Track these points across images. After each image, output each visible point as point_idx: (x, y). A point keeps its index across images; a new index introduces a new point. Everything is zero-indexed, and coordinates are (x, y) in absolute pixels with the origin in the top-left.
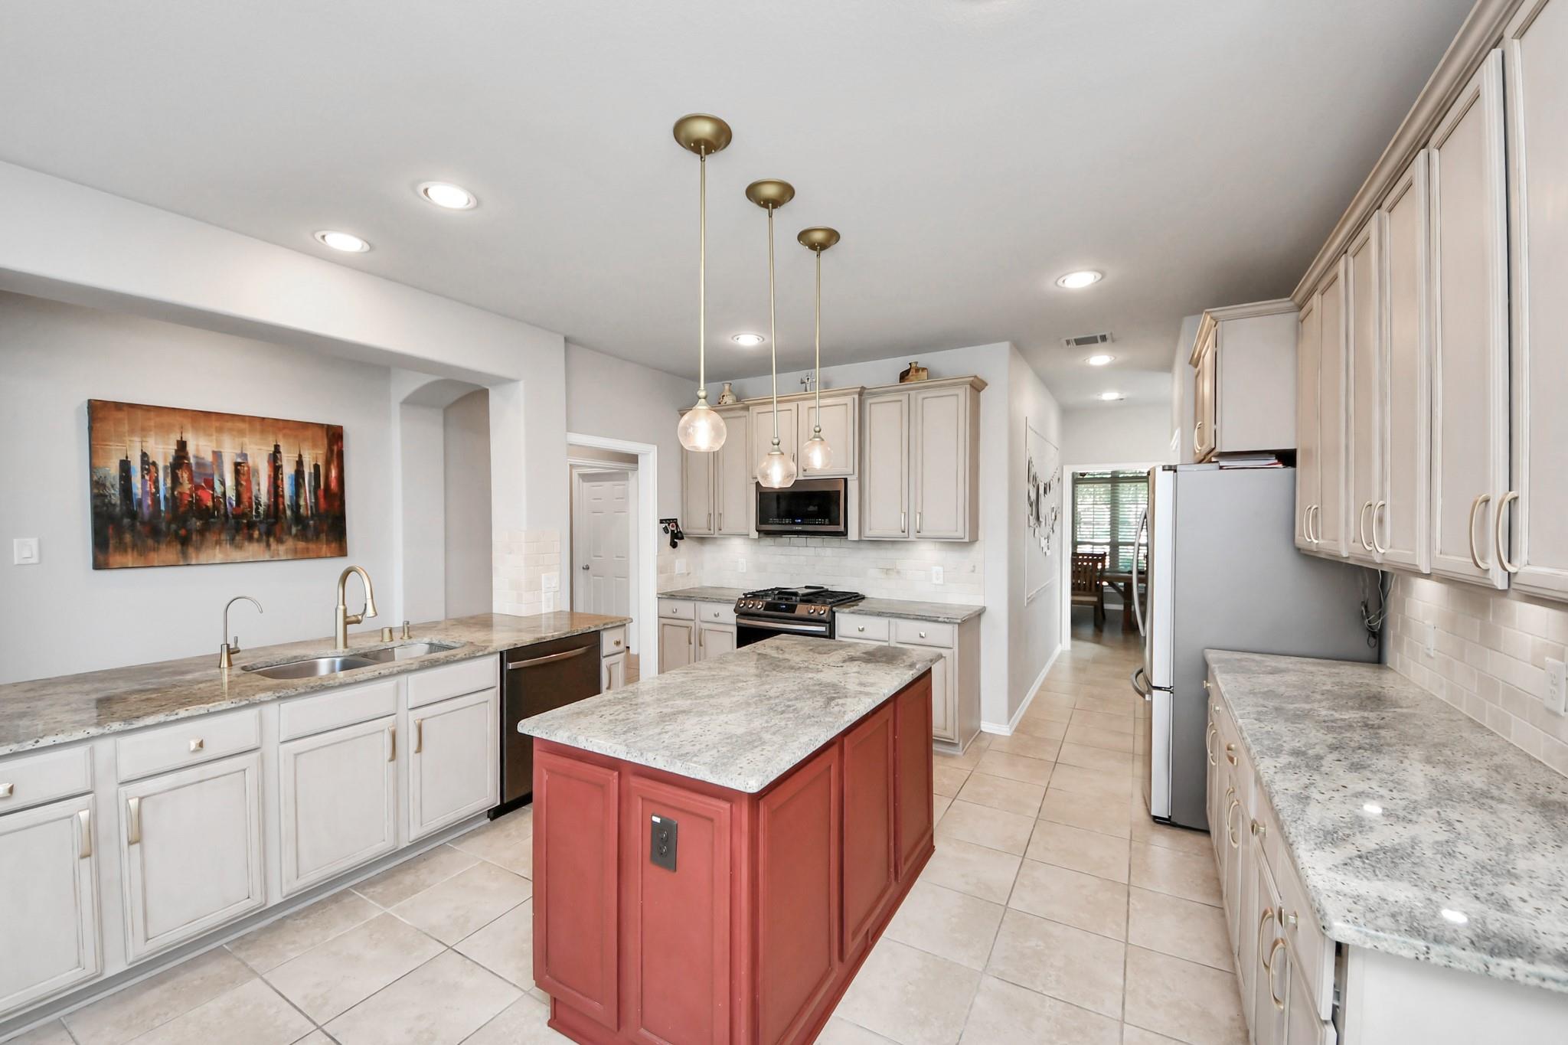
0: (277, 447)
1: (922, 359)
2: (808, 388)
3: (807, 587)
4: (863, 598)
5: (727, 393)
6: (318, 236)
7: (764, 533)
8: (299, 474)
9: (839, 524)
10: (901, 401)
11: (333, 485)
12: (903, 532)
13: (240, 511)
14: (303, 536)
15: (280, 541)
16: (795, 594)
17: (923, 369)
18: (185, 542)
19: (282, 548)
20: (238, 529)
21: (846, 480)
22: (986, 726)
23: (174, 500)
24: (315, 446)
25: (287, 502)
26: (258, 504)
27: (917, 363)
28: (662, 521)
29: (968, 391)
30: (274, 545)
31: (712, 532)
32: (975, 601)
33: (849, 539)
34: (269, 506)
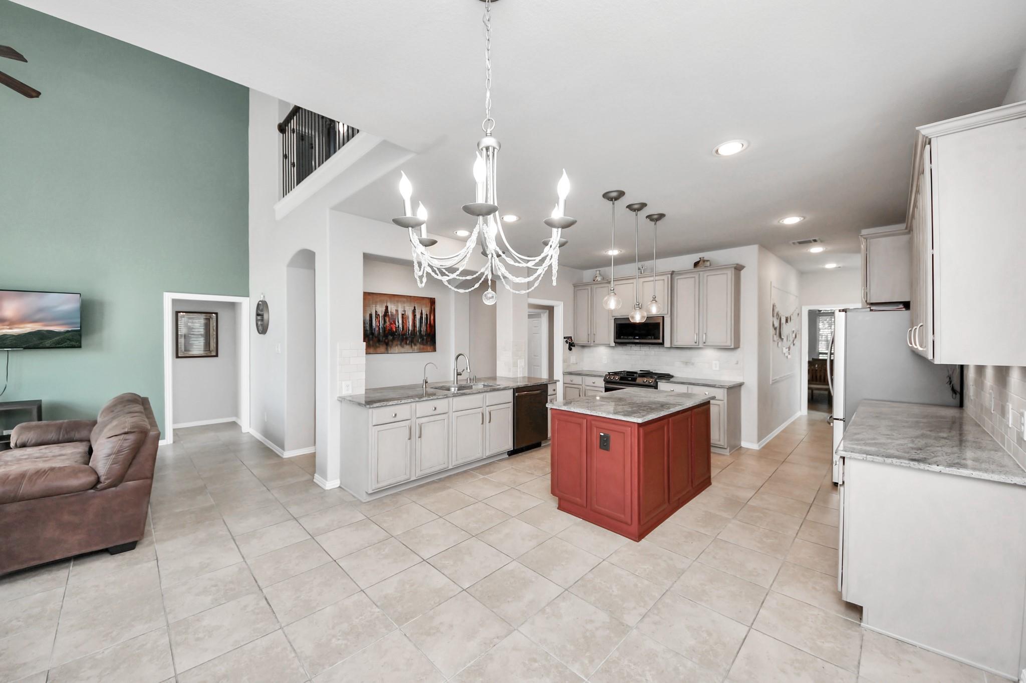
0: (415, 307)
1: (706, 255)
2: (642, 272)
3: (641, 371)
4: (672, 377)
5: (598, 275)
6: (455, 232)
7: (618, 344)
8: (421, 318)
9: (659, 339)
10: (694, 277)
11: (432, 322)
12: (696, 343)
13: (403, 333)
14: (422, 343)
15: (415, 345)
16: (636, 373)
17: (707, 261)
18: (387, 344)
19: (416, 348)
20: (402, 340)
21: (663, 317)
22: (744, 444)
23: (384, 328)
24: (426, 307)
25: (417, 329)
26: (409, 330)
27: (703, 258)
28: (565, 338)
29: (733, 272)
30: (413, 347)
31: (590, 343)
32: (737, 379)
33: (665, 346)
34: (412, 331)
